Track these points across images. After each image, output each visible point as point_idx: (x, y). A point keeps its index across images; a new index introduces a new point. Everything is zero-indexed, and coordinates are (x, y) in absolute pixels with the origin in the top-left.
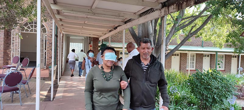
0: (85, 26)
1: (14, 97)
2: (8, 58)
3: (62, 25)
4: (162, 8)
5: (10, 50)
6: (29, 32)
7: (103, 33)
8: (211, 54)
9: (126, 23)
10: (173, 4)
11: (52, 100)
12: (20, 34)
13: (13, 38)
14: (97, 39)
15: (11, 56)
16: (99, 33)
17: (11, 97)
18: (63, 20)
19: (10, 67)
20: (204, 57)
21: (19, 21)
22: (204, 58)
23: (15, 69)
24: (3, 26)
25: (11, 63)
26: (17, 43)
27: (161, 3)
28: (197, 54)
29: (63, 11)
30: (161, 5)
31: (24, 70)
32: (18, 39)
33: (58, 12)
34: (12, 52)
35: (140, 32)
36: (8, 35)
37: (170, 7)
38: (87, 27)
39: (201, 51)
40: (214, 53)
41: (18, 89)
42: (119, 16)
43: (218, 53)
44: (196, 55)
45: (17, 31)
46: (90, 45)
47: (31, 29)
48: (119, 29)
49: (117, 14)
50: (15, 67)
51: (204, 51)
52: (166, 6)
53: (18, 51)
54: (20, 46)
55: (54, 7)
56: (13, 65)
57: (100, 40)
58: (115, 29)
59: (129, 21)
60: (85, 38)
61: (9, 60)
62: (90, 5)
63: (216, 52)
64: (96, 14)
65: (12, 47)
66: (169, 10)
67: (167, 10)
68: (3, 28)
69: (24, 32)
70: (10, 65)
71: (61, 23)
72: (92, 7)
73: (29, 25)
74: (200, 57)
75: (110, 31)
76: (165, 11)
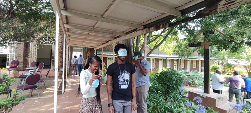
0: (86, 40)
1: (33, 93)
2: (27, 63)
3: (69, 39)
4: (144, 29)
5: (29, 57)
6: (44, 44)
7: (97, 45)
8: (163, 59)
9: (115, 38)
10: (153, 26)
11: (63, 93)
12: (36, 45)
13: (31, 48)
14: (93, 49)
15: (30, 62)
16: (95, 45)
17: (30, 92)
18: (70, 36)
19: (29, 70)
21: (36, 36)
22: (159, 61)
23: (34, 71)
24: (24, 40)
25: (30, 66)
26: (35, 52)
27: (143, 25)
28: (155, 59)
29: (73, 29)
30: (143, 27)
31: (40, 71)
32: (35, 49)
33: (68, 30)
34: (30, 58)
36: (27, 47)
37: (150, 28)
38: (87, 41)
39: (158, 57)
40: (165, 58)
41: (36, 87)
42: (113, 34)
43: (168, 58)
45: (34, 43)
46: (87, 53)
47: (45, 42)
48: (110, 43)
49: (112, 32)
50: (33, 69)
51: (160, 57)
52: (146, 28)
53: (35, 58)
54: (36, 54)
55: (66, 26)
56: (31, 68)
57: (95, 50)
58: (107, 42)
59: (118, 37)
60: (83, 49)
61: (27, 64)
62: (93, 25)
63: (166, 57)
64: (97, 32)
65: (30, 55)
66: (149, 30)
67: (148, 30)
68: (23, 41)
69: (40, 44)
70: (28, 68)
71: (69, 38)
72: (94, 27)
73: (44, 39)
74: (157, 60)
75: (103, 44)
76: (146, 31)
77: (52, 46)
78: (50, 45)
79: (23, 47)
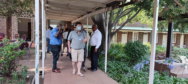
0: (63, 15)
5: (11, 30)
6: (23, 17)
7: (74, 19)
8: (149, 33)
9: (88, 13)
12: (17, 19)
13: (13, 21)
14: (70, 22)
15: (12, 34)
16: (72, 19)
18: (48, 11)
20: (144, 35)
26: (16, 25)
27: (106, 4)
29: (52, 7)
32: (16, 22)
35: (98, 18)
37: (110, 7)
39: (141, 30)
42: (84, 10)
44: (139, 33)
45: (15, 17)
46: (65, 26)
47: (25, 15)
48: (84, 17)
49: (83, 9)
52: (108, 6)
53: (16, 30)
54: (17, 27)
57: (72, 23)
58: (82, 16)
59: (90, 12)
60: (61, 21)
64: (71, 9)
67: (108, 9)
69: (20, 17)
72: (68, 5)
74: (141, 34)
75: (79, 17)
77: (31, 19)
78: (29, 18)
79: (6, 21)
